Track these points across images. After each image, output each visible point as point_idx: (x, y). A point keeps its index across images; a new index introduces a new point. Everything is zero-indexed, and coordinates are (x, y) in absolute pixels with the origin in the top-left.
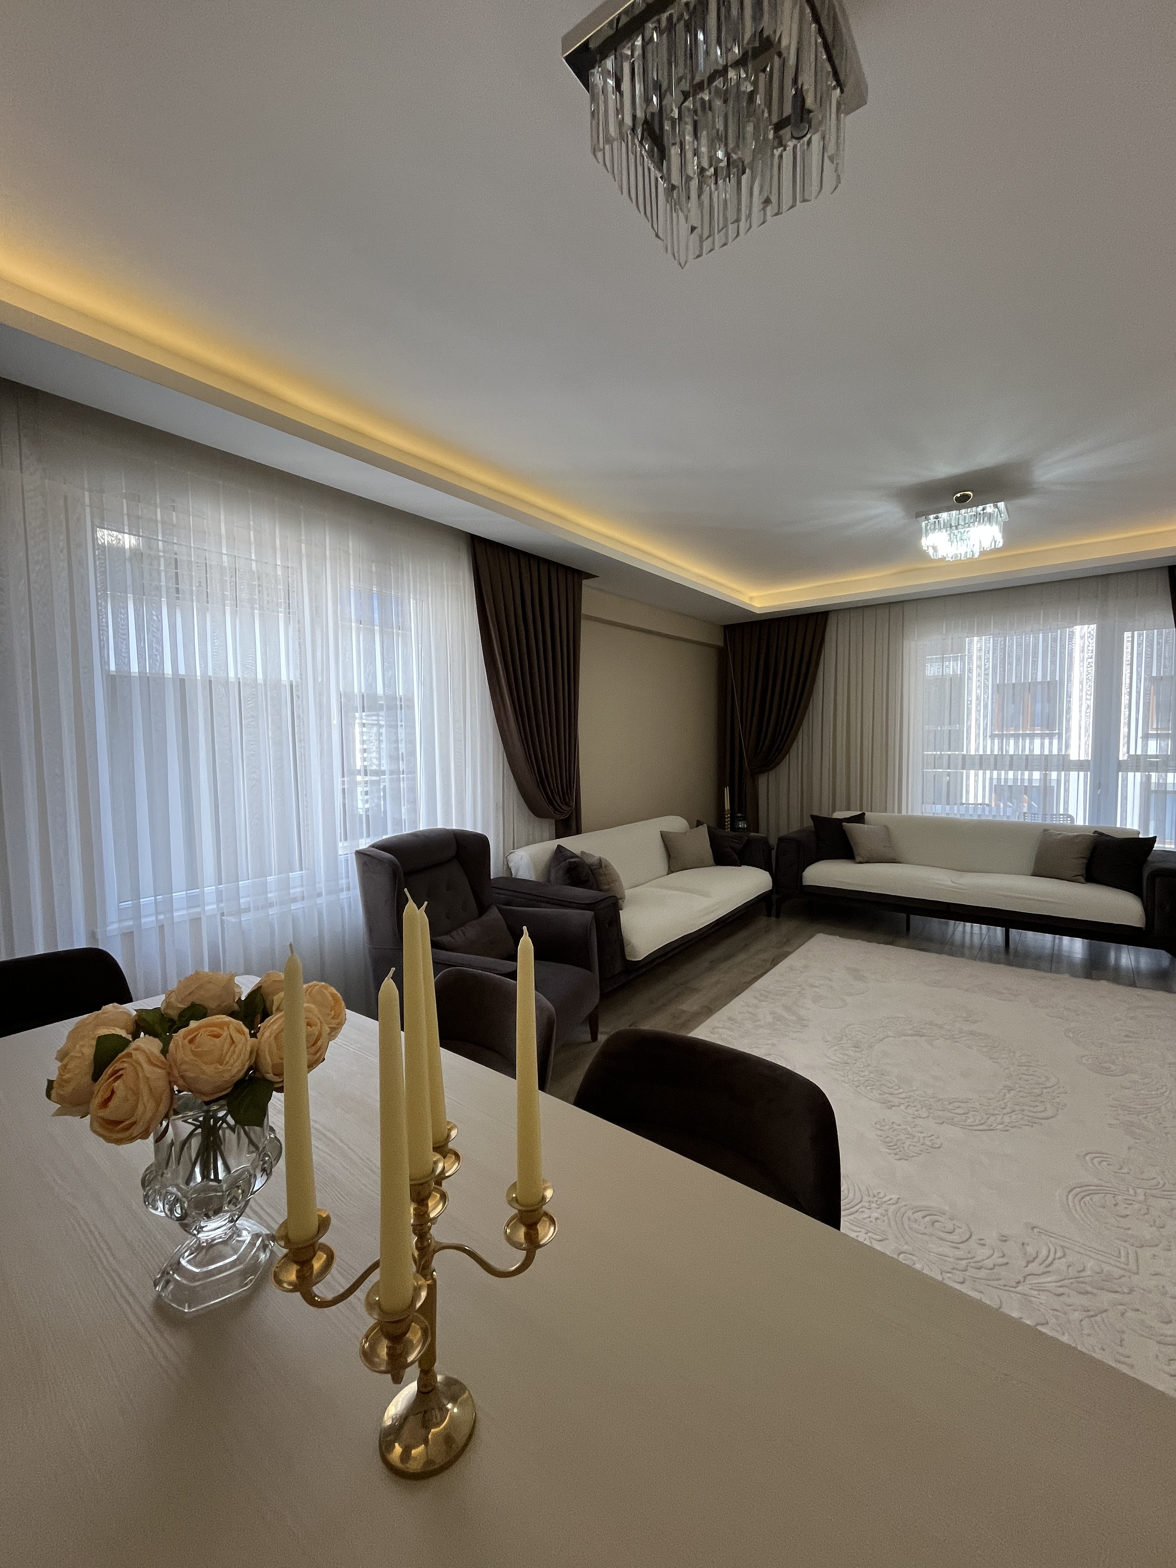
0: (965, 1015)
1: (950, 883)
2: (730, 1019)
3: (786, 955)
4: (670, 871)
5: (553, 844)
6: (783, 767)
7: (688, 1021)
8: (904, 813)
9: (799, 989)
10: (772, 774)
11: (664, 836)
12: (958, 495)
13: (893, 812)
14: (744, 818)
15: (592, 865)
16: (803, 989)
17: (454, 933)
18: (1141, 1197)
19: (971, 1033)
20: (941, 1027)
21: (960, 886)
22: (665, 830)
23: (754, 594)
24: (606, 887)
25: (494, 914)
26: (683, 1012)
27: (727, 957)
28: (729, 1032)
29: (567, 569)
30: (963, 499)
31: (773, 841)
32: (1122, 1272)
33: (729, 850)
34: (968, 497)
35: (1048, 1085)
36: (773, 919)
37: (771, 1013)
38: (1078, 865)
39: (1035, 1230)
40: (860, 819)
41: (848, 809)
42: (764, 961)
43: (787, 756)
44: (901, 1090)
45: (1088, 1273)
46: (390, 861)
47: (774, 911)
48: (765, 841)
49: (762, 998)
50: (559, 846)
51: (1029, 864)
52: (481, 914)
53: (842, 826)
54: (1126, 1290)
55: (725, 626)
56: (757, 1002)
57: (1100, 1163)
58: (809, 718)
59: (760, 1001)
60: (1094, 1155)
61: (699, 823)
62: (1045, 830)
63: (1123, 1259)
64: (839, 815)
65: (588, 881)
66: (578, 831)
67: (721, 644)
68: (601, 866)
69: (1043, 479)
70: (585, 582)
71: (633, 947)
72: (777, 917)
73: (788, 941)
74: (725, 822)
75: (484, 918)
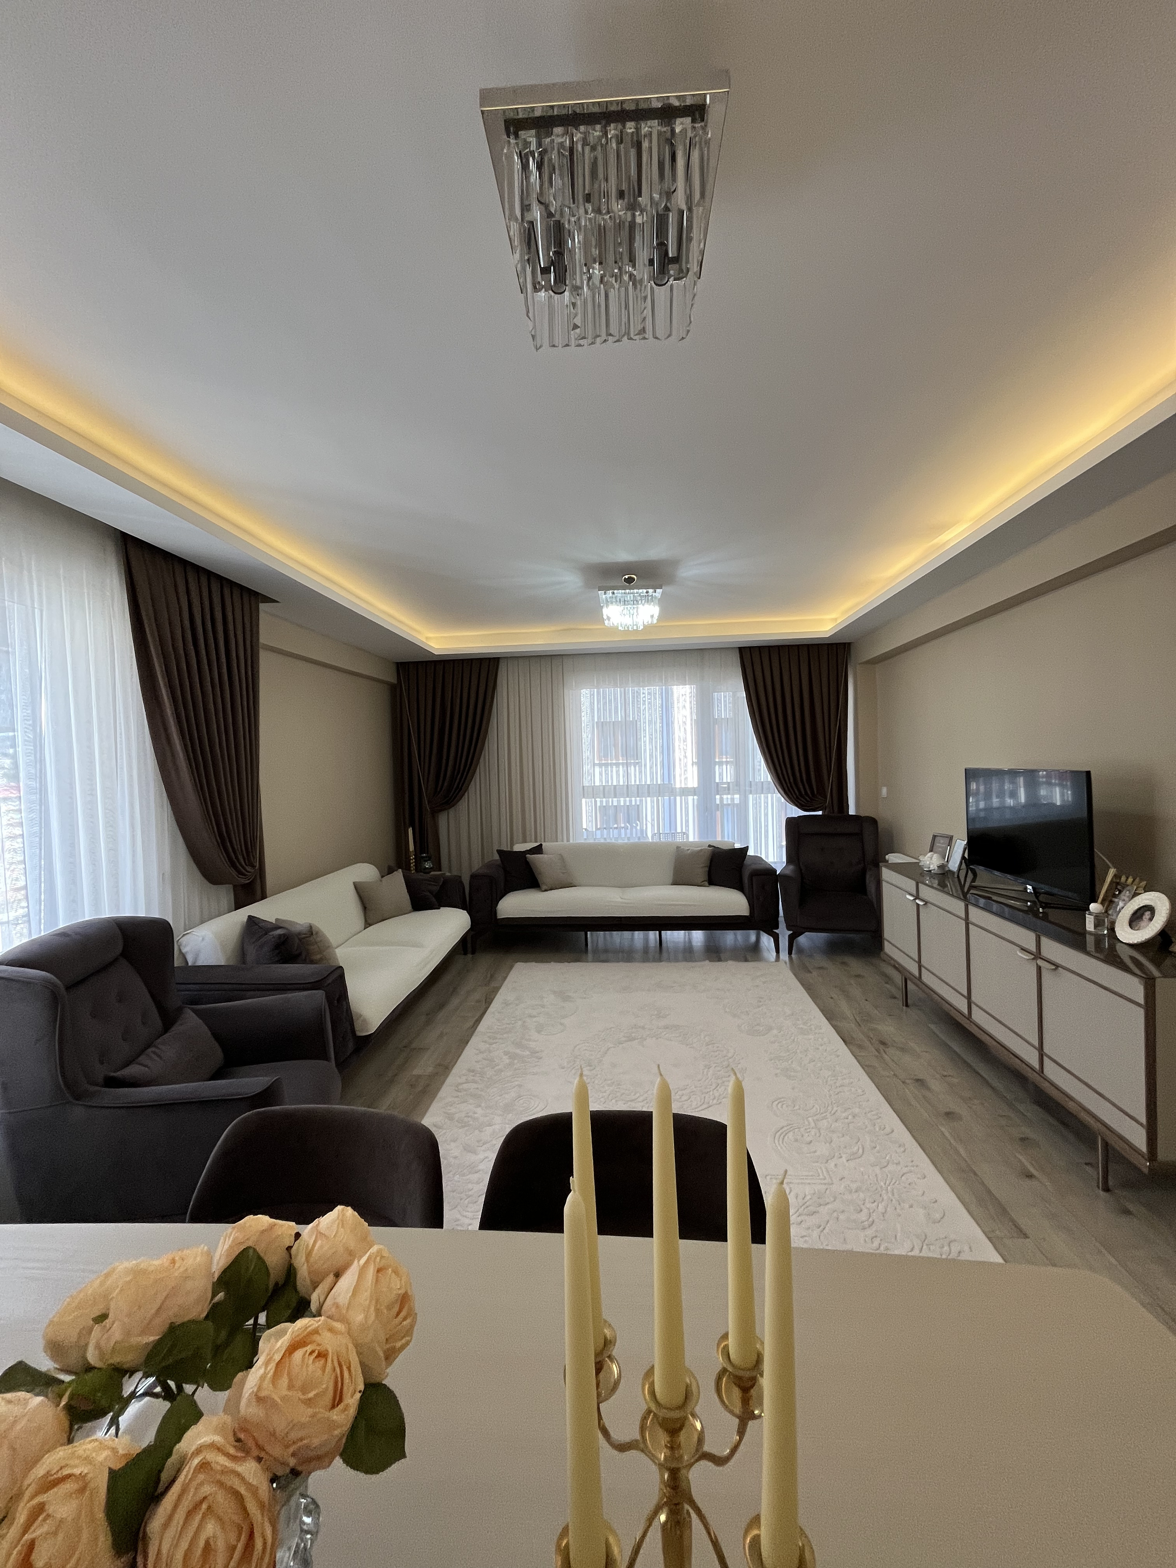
0: (656, 1012)
1: (620, 900)
2: (469, 1070)
3: (496, 990)
4: (368, 924)
5: (243, 914)
6: (462, 805)
7: (428, 1085)
8: (571, 841)
9: (520, 1023)
10: (452, 812)
11: (357, 887)
12: (627, 577)
13: (563, 841)
14: (429, 858)
15: (299, 934)
16: (524, 1022)
17: (142, 1059)
18: (813, 1124)
19: (666, 1027)
20: (643, 1028)
21: (626, 901)
22: (357, 880)
23: (431, 635)
24: (318, 957)
25: (190, 1021)
26: (419, 1076)
27: (441, 1006)
28: (476, 1086)
29: (242, 588)
30: (630, 580)
31: (466, 880)
32: (824, 1187)
33: (428, 894)
34: (634, 579)
35: (730, 1055)
36: (470, 956)
37: (506, 1053)
38: (701, 873)
39: (768, 1178)
40: (538, 850)
41: (525, 841)
42: (478, 1001)
43: (466, 794)
44: (638, 1095)
45: (808, 1197)
46: (45, 980)
47: (470, 950)
48: (458, 880)
49: (491, 1041)
50: (250, 918)
51: (669, 875)
52: (167, 1025)
53: (526, 858)
54: (832, 1199)
55: (397, 663)
56: (488, 1046)
57: (782, 1107)
58: (485, 758)
59: (491, 1044)
60: (777, 1102)
61: (390, 871)
62: (678, 847)
63: (821, 1177)
64: (519, 847)
65: (300, 954)
66: (264, 897)
67: (394, 680)
68: (312, 934)
69: (684, 575)
70: (262, 606)
71: (365, 1020)
72: (473, 953)
73: (492, 976)
74: (410, 864)
75: (177, 1029)
